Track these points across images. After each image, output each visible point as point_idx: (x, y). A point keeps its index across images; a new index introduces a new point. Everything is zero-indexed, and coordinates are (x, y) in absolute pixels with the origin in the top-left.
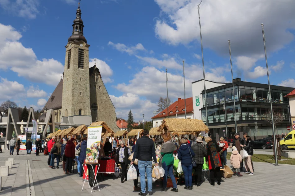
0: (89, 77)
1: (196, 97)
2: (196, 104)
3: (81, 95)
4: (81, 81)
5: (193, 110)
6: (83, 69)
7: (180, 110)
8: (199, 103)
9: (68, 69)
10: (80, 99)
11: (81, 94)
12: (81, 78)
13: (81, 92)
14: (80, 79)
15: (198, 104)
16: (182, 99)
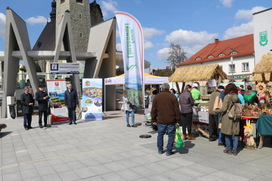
0: (90, 14)
1: (260, 33)
2: (260, 42)
3: (82, 38)
4: (81, 19)
5: (254, 52)
6: (82, 3)
7: (216, 54)
8: (267, 41)
9: (61, 3)
10: (80, 42)
11: (81, 36)
12: (80, 15)
13: (81, 34)
14: (79, 17)
15: (263, 43)
16: (219, 40)
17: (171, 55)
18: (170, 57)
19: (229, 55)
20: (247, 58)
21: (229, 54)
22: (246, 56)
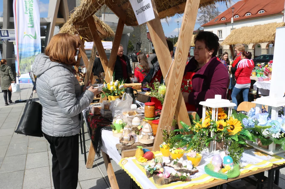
17: (202, 14)
18: (202, 16)
19: (256, 14)
20: (275, 18)
21: (256, 12)
22: (274, 15)
